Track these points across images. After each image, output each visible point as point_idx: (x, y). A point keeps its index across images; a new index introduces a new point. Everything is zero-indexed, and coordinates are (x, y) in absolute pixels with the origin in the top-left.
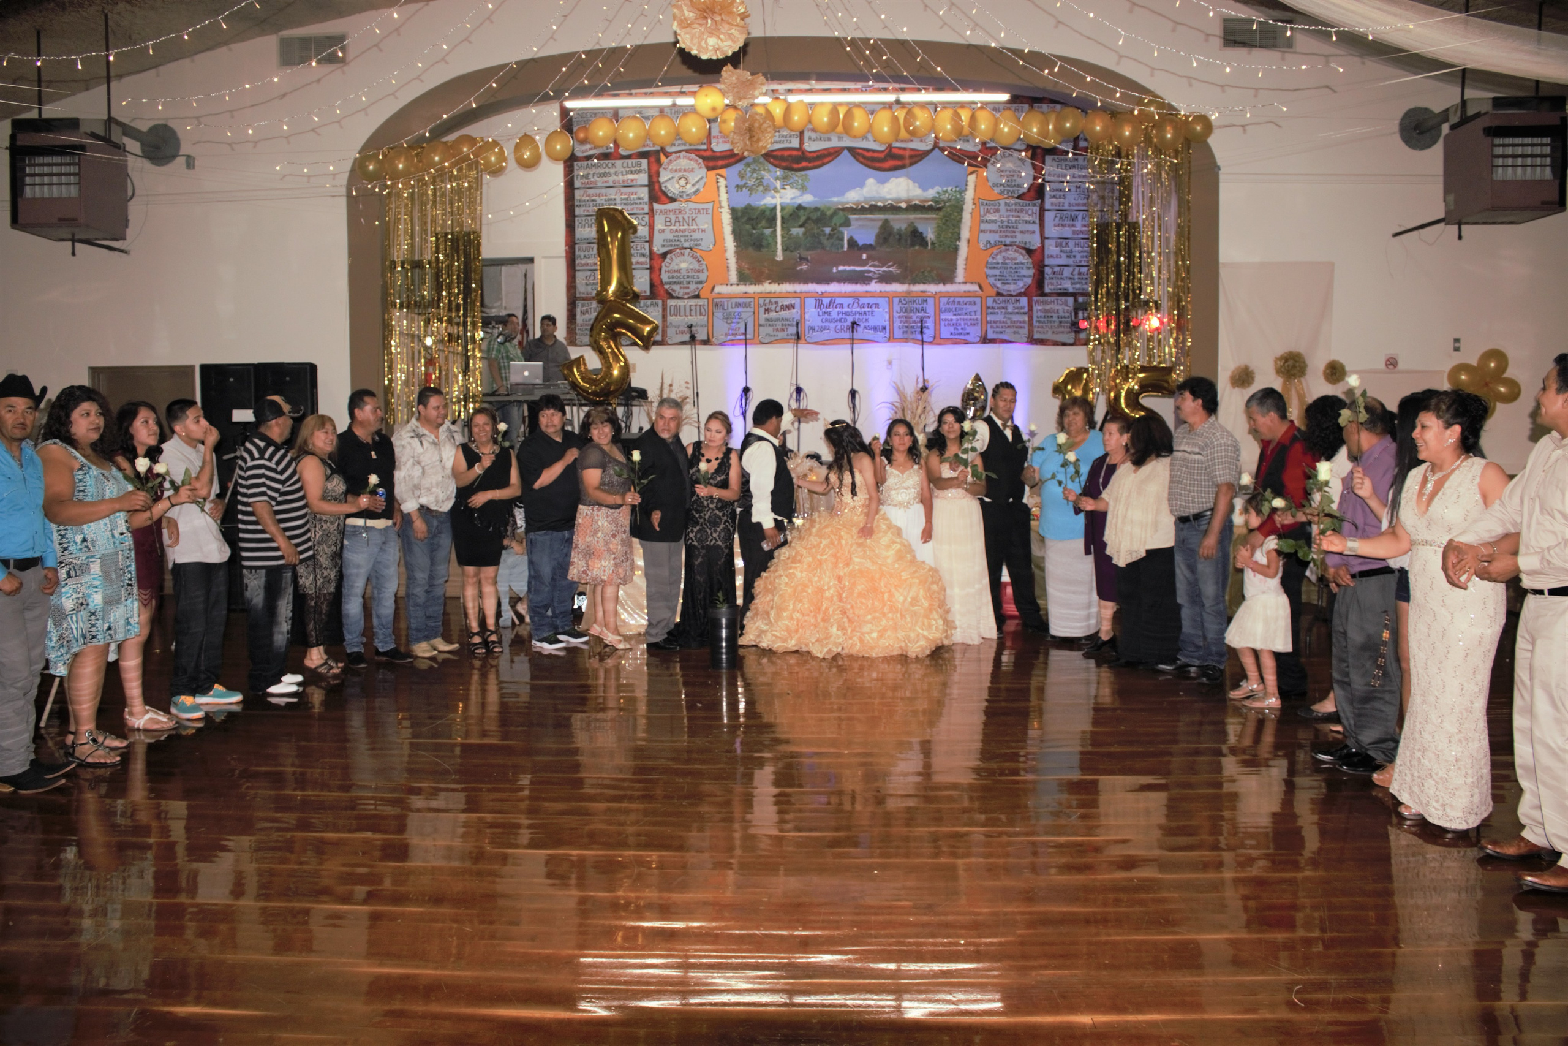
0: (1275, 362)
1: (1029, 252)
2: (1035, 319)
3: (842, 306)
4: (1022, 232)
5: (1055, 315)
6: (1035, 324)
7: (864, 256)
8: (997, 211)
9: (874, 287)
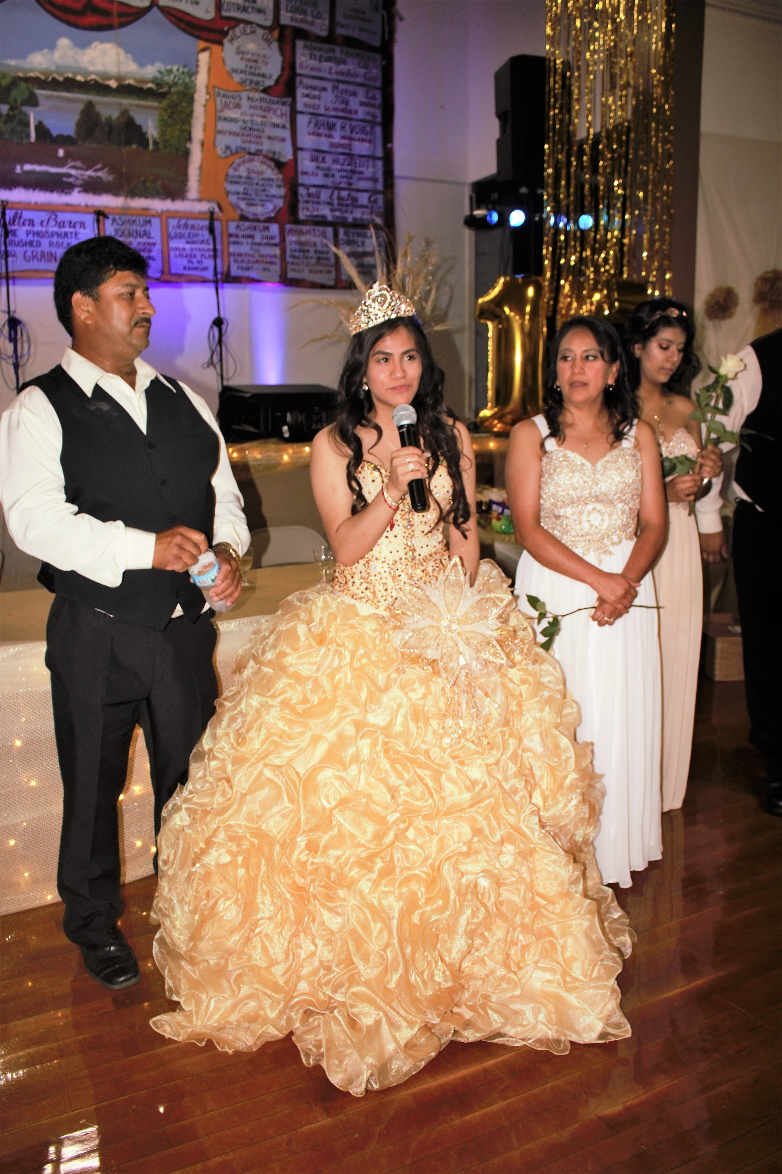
0: (756, 284)
1: (279, 165)
2: (288, 253)
3: (32, 223)
4: (270, 138)
5: (312, 249)
6: (289, 259)
7: (61, 153)
8: (238, 106)
9: (77, 198)
